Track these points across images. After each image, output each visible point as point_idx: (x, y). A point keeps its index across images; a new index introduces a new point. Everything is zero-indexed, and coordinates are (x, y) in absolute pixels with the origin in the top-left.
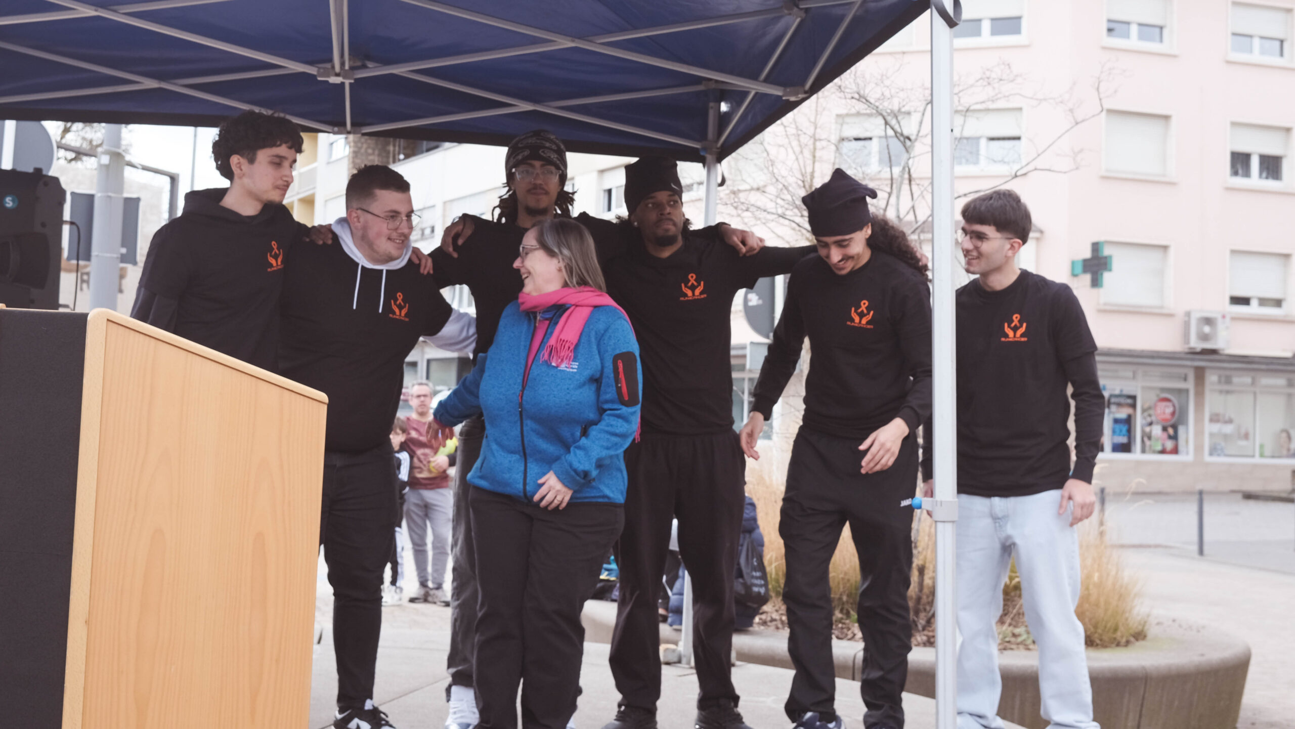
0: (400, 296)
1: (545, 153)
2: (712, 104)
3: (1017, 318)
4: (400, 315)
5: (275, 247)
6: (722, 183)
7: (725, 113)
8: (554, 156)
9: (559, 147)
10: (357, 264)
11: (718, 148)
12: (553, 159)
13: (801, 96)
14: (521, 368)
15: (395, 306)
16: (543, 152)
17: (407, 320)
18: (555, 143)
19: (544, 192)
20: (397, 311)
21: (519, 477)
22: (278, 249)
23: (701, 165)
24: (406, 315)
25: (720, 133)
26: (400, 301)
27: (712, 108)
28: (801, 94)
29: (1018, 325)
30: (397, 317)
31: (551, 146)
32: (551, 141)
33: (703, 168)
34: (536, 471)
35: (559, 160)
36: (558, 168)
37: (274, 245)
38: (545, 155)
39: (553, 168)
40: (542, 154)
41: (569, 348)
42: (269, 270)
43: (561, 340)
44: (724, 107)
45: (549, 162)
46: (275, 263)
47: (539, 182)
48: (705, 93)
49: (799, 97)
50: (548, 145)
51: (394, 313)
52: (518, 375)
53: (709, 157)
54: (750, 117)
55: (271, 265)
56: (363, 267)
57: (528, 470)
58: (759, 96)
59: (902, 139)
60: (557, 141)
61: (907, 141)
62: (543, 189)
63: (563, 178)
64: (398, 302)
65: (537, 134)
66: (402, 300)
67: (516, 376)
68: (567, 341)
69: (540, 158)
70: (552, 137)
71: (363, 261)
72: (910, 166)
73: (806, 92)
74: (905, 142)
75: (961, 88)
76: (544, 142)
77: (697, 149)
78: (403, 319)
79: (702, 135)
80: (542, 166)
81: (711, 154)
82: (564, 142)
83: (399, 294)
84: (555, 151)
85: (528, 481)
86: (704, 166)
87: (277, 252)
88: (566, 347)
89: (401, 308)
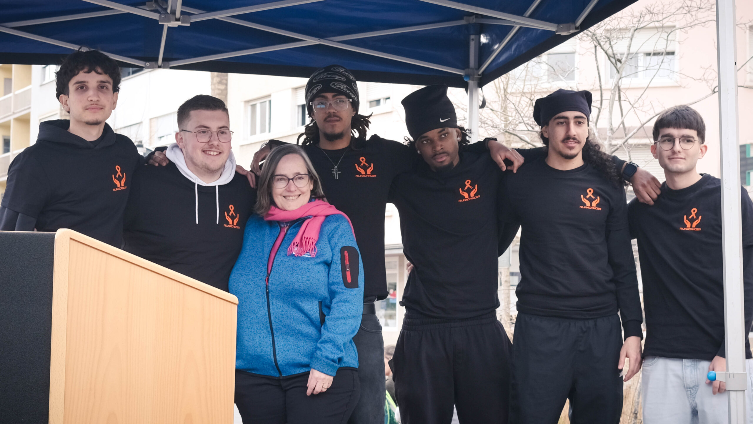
0: (232, 208)
1: (335, 86)
2: (472, 37)
3: (694, 211)
4: (233, 224)
5: (119, 171)
6: (483, 105)
7: (484, 44)
8: (343, 87)
9: (348, 78)
10: (194, 184)
11: (479, 75)
12: (342, 89)
13: (572, 31)
14: (265, 260)
15: (228, 217)
16: (333, 84)
17: (238, 228)
18: (343, 75)
19: (338, 119)
20: (230, 221)
21: (270, 350)
22: (122, 172)
23: (463, 90)
24: (238, 224)
25: (480, 64)
26: (232, 212)
27: (473, 40)
28: (573, 29)
29: (695, 217)
30: (231, 226)
31: (340, 79)
32: (342, 75)
33: (465, 92)
34: (282, 343)
35: (349, 90)
36: (349, 97)
37: (118, 168)
38: (335, 87)
39: (343, 97)
40: (333, 86)
41: (313, 243)
42: (114, 190)
43: (305, 238)
44: (484, 39)
45: (339, 92)
46: (120, 185)
47: (332, 111)
48: (466, 27)
49: (570, 33)
50: (337, 78)
51: (228, 223)
52: (263, 266)
53: (471, 83)
54: (514, 47)
55: (116, 186)
56: (198, 185)
57: (276, 343)
58: (523, 31)
59: (613, 60)
60: (346, 74)
61: (618, 63)
62: (337, 116)
63: (355, 105)
64: (230, 214)
65: (328, 69)
66: (234, 211)
67: (261, 266)
68: (310, 238)
69: (331, 90)
70: (341, 70)
71: (198, 180)
72: (620, 85)
73: (577, 28)
74: (616, 64)
75: (665, 16)
76: (334, 76)
77: (461, 75)
78: (234, 227)
79: (464, 64)
80: (334, 96)
81: (473, 80)
82: (354, 73)
83: (231, 206)
84: (343, 82)
85: (277, 353)
86: (467, 91)
87: (121, 175)
88: (310, 242)
89: (233, 218)
